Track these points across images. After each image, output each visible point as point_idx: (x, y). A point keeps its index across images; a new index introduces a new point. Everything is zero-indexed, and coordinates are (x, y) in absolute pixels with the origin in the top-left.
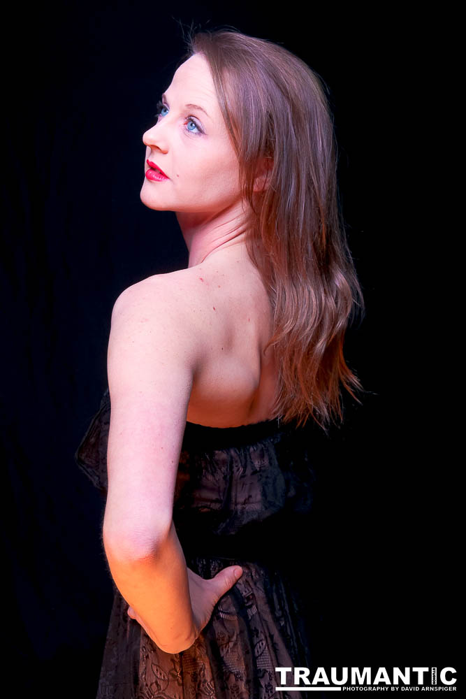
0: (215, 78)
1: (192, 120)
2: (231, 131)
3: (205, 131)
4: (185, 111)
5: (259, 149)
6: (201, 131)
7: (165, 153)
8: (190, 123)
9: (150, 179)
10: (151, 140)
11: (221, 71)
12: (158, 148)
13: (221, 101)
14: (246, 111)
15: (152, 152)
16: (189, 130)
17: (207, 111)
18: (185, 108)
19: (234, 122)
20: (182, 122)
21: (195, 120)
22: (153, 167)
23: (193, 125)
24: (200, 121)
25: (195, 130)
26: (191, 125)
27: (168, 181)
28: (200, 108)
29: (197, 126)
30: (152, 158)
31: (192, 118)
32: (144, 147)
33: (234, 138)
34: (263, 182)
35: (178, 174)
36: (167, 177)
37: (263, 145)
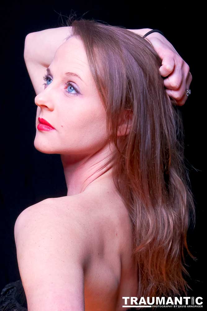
0: (88, 53)
1: (71, 85)
2: (100, 90)
3: (81, 92)
4: (65, 78)
5: (121, 103)
6: (78, 92)
7: (51, 110)
8: (70, 87)
9: (41, 130)
10: (41, 101)
11: (92, 47)
12: (46, 107)
13: (93, 69)
14: (111, 75)
15: (41, 110)
16: (69, 92)
17: (81, 77)
18: (65, 76)
19: (102, 84)
20: (63, 87)
21: (73, 84)
22: (43, 122)
23: (72, 88)
24: (77, 85)
25: (74, 92)
26: (71, 88)
27: (54, 131)
28: (76, 75)
29: (75, 89)
30: (41, 115)
31: (71, 83)
32: (35, 107)
33: (103, 95)
34: (125, 129)
35: (62, 125)
36: (53, 128)
37: (124, 100)
